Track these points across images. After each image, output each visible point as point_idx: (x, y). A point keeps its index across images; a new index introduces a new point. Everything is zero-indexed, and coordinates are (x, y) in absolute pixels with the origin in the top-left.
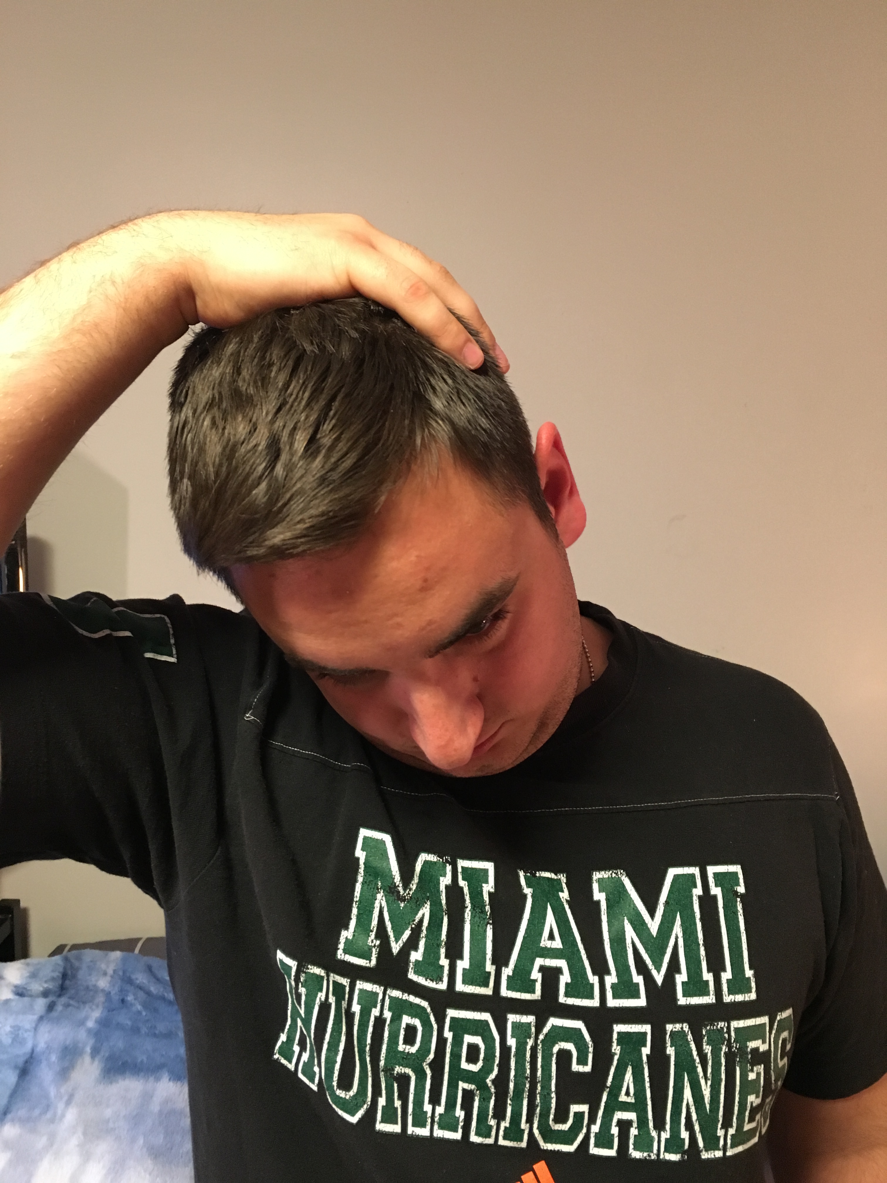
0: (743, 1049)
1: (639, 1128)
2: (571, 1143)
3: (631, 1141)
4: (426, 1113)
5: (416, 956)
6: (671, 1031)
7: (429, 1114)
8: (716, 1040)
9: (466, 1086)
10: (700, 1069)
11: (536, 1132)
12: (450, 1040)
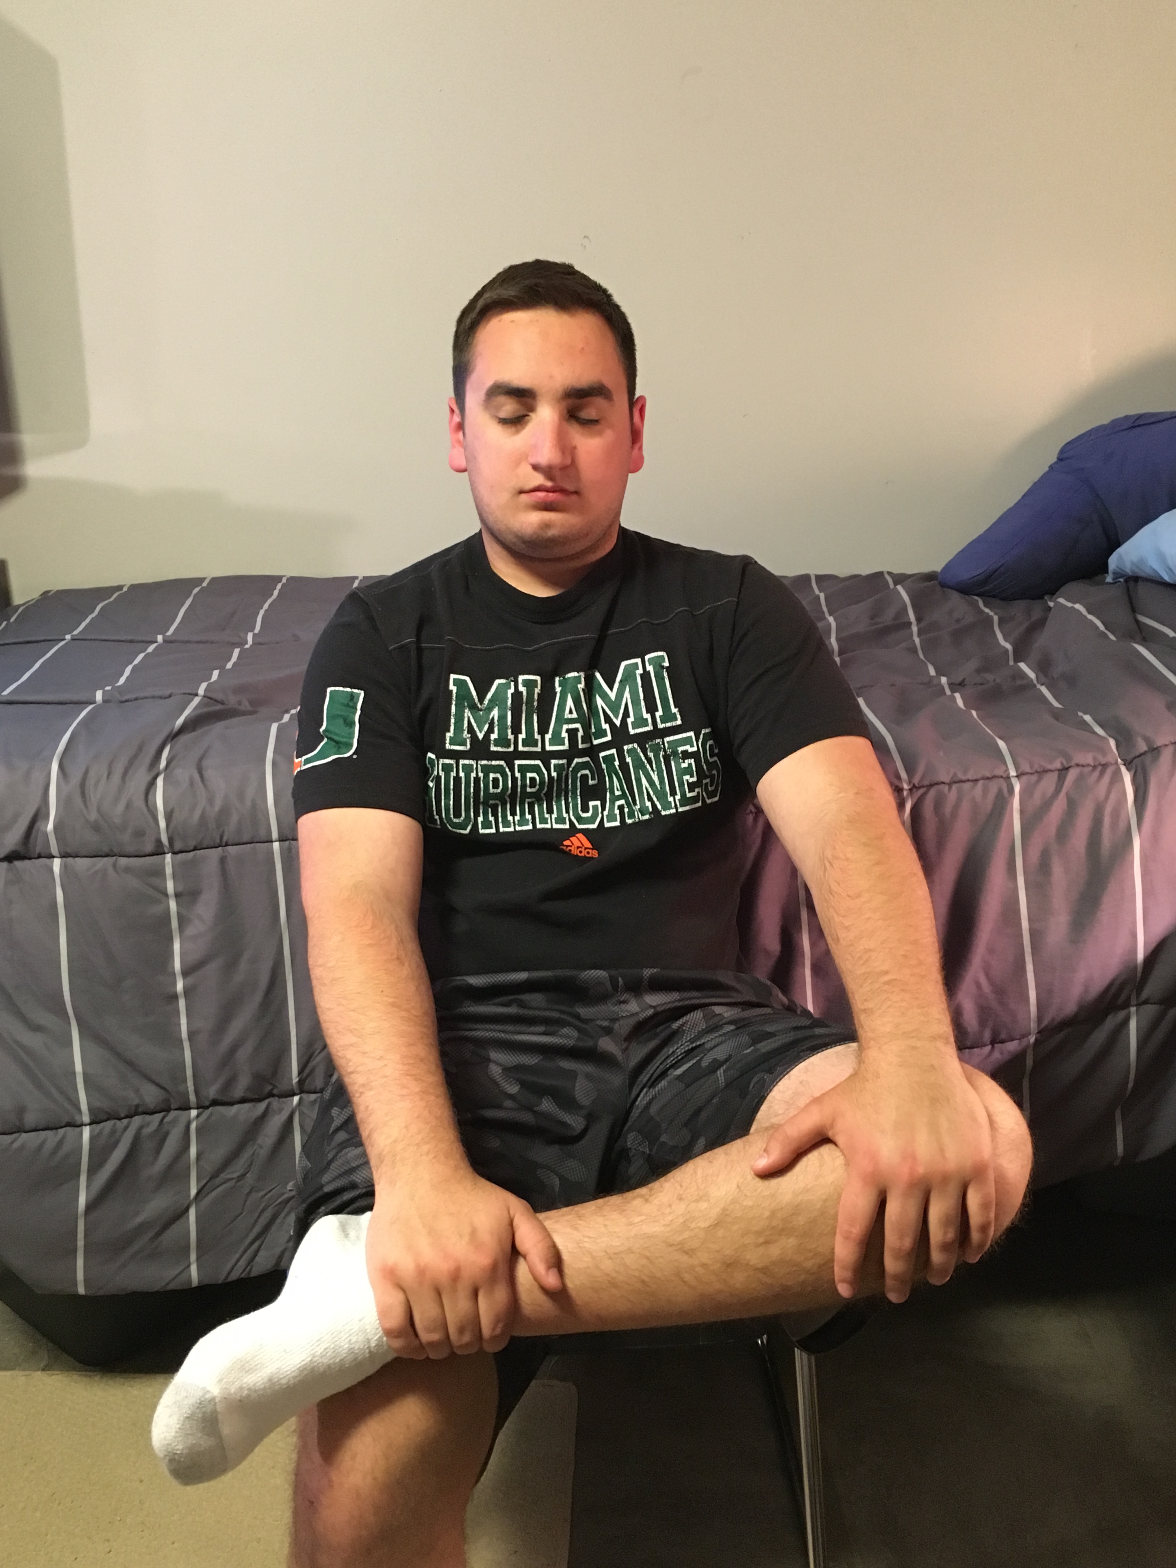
0: (675, 753)
1: (628, 807)
2: (594, 823)
3: (626, 815)
4: (510, 821)
5: (494, 736)
6: (627, 750)
7: (512, 821)
8: (656, 749)
9: (530, 800)
10: (648, 767)
11: (573, 818)
12: (519, 778)
